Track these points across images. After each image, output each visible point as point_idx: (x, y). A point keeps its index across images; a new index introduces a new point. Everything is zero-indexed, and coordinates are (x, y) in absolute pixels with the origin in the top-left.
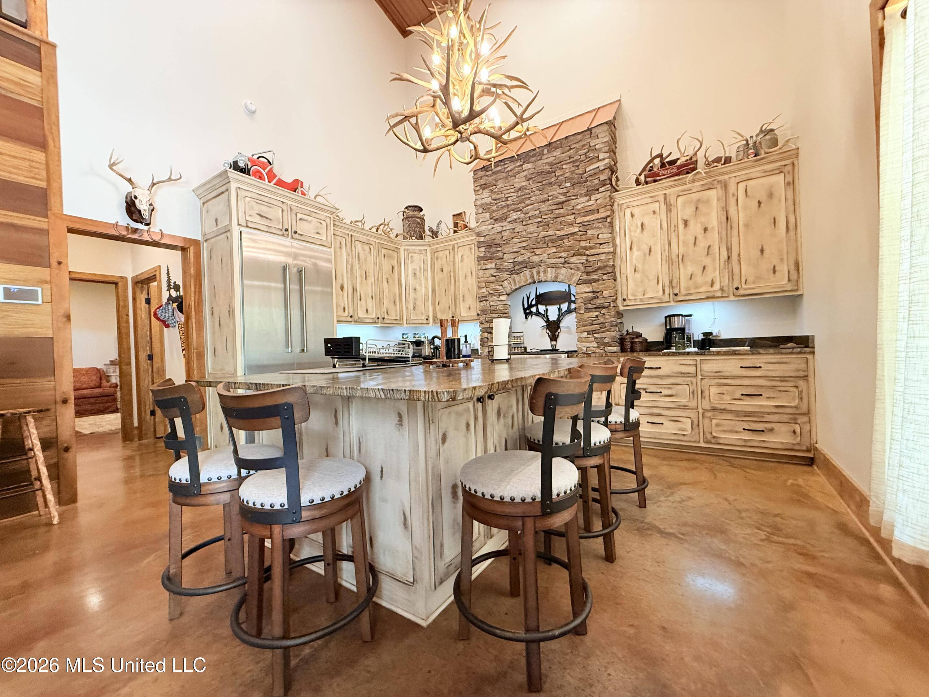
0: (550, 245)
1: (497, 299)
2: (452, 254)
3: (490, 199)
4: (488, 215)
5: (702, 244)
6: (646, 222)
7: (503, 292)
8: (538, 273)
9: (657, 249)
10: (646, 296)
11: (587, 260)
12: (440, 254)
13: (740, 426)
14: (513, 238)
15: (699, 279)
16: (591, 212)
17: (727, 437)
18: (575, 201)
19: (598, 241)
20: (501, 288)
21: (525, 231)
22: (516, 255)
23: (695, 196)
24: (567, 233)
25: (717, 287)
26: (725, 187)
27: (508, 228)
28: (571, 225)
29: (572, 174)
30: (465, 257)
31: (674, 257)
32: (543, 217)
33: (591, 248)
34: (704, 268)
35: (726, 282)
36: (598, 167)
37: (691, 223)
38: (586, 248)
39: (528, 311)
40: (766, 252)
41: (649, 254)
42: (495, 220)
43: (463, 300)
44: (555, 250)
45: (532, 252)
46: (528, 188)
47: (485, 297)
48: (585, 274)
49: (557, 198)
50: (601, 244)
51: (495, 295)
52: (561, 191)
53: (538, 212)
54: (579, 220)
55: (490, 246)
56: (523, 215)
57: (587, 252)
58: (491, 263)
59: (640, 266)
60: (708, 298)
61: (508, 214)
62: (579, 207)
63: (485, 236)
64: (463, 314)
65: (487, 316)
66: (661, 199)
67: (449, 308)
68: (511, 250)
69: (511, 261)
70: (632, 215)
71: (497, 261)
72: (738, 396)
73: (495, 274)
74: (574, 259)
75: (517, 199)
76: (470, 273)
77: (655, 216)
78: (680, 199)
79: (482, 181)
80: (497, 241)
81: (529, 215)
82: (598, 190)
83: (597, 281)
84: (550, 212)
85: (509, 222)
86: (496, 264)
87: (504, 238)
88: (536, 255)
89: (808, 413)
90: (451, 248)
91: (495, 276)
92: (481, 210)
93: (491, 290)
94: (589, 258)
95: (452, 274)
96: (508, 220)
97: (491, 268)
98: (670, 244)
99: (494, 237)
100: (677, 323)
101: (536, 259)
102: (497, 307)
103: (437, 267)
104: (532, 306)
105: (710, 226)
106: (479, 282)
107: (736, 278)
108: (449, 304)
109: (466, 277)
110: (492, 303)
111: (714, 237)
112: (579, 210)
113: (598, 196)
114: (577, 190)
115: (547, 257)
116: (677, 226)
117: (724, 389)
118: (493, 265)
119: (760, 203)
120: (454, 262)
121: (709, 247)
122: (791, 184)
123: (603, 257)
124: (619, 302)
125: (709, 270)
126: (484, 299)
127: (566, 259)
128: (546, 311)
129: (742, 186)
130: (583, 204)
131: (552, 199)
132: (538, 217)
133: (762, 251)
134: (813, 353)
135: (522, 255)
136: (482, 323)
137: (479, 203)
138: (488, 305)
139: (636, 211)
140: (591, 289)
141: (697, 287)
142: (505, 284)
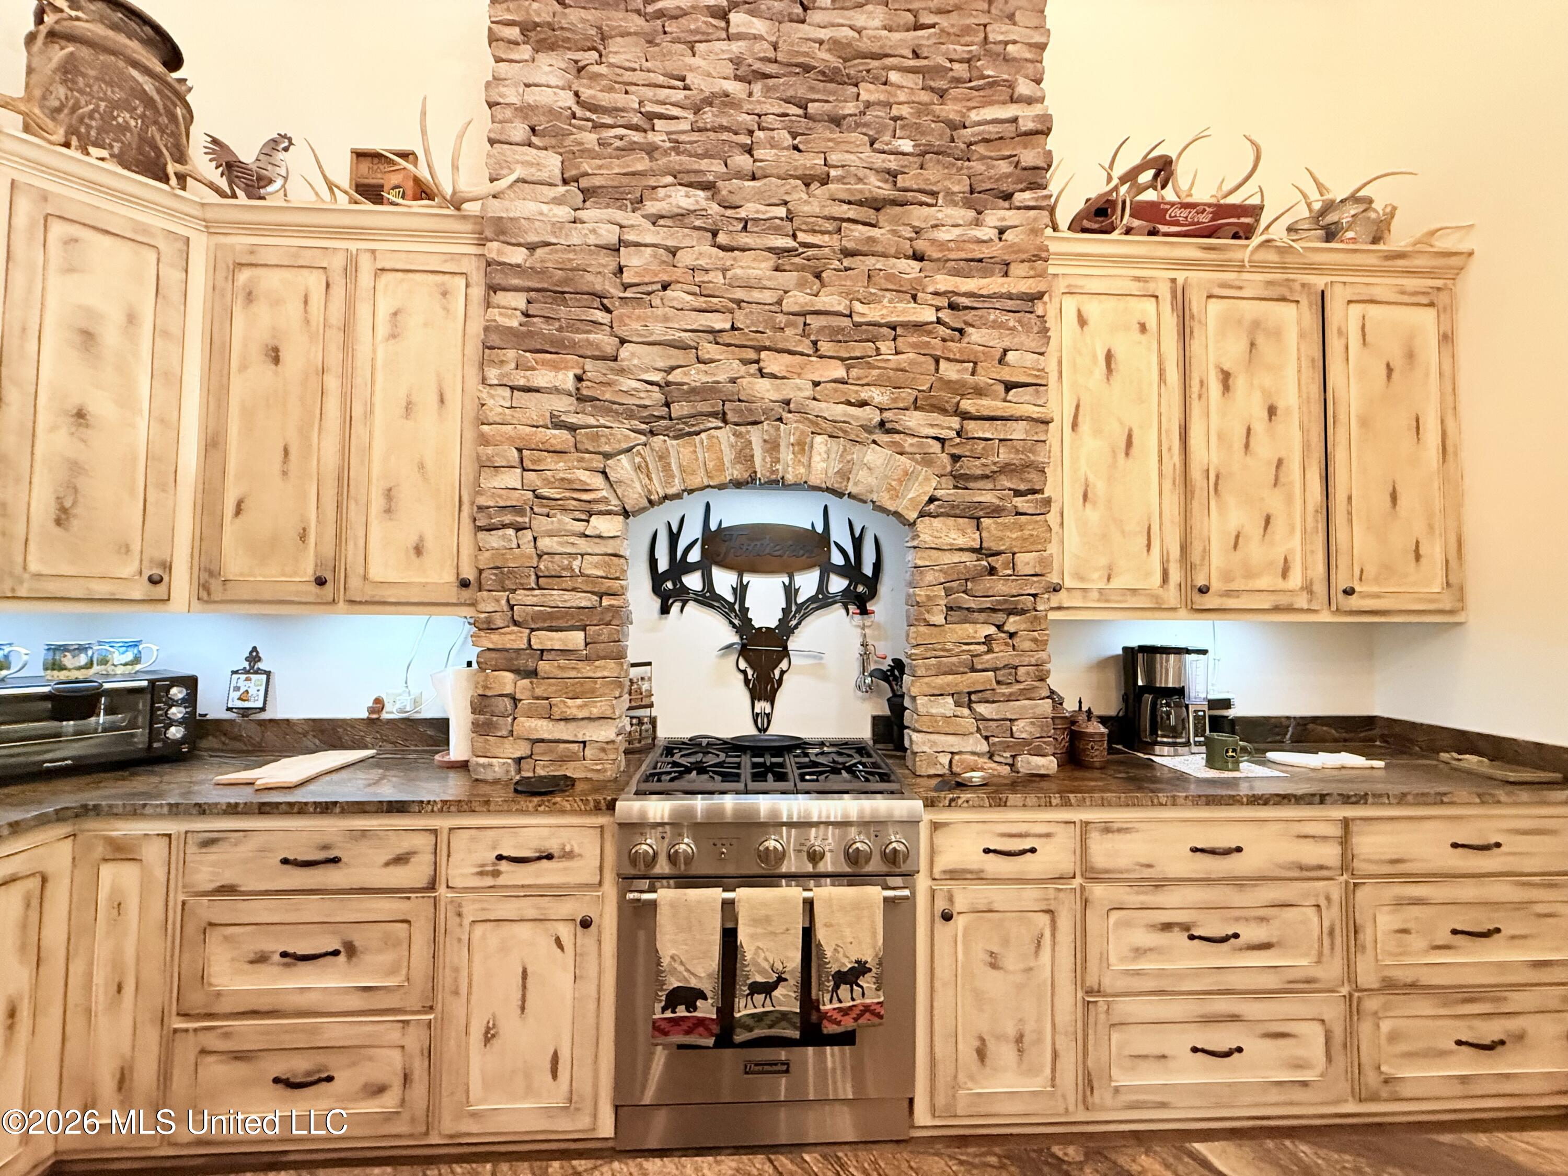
0: (825, 347)
1: (580, 527)
2: (338, 291)
3: (566, 99)
4: (552, 163)
6: (1119, 352)
7: (605, 500)
8: (773, 446)
9: (1147, 442)
10: (1114, 584)
11: (959, 434)
12: (271, 280)
14: (665, 287)
15: (1255, 550)
16: (983, 266)
18: (925, 209)
19: (1007, 375)
20: (597, 481)
21: (724, 271)
22: (678, 357)
23: (1249, 310)
24: (893, 319)
25: (1295, 580)
26: (1322, 306)
27: (648, 239)
28: (909, 292)
29: (919, 114)
30: (412, 321)
31: (1194, 473)
32: (801, 236)
33: (979, 392)
34: (1267, 521)
35: (1318, 567)
36: (1015, 120)
37: (1240, 383)
38: (959, 389)
39: (669, 585)
40: (1402, 501)
41: (1127, 454)
42: (587, 193)
43: (388, 511)
44: (840, 373)
45: (745, 362)
46: (747, 107)
47: (517, 510)
48: (951, 482)
49: (860, 180)
50: (1009, 386)
51: (564, 510)
52: (879, 160)
53: (782, 212)
55: (559, 296)
56: (714, 208)
57: (967, 405)
58: (556, 367)
59: (1099, 487)
60: (1276, 610)
61: (652, 182)
62: (943, 235)
63: (532, 248)
64: (377, 572)
65: (521, 596)
66: (1164, 292)
67: (303, 537)
68: (658, 331)
69: (657, 377)
70: (1082, 321)
71: (589, 365)
72: (1443, 936)
73: (572, 419)
74: (915, 420)
75: (695, 136)
76: (434, 398)
77: (1143, 338)
78: (1216, 308)
80: (591, 280)
81: (742, 213)
82: (1008, 197)
83: (995, 512)
84: (829, 226)
85: (655, 219)
86: (579, 379)
87: (627, 277)
88: (762, 373)
90: (337, 263)
91: (572, 428)
92: (519, 131)
93: (548, 483)
94: (971, 425)
95: (332, 383)
96: (651, 207)
97: (556, 391)
98: (1184, 432)
99: (578, 260)
101: (764, 390)
102: (576, 564)
103: (245, 336)
104: (691, 568)
105: (1281, 405)
106: (484, 441)
107: (1341, 560)
108: (304, 519)
109: (409, 408)
110: (545, 543)
112: (942, 245)
113: (1011, 217)
114: (934, 174)
115: (809, 393)
116: (1203, 385)
118: (567, 380)
119: (1390, 369)
120: (347, 328)
121: (1280, 463)
125: (1279, 524)
126: (508, 518)
127: (888, 415)
128: (741, 591)
129: (1354, 315)
130: (957, 231)
131: (841, 180)
132: (777, 231)
133: (1394, 497)
135: (699, 361)
136: (486, 626)
137: (510, 96)
138: (529, 549)
139: (1093, 309)
140: (971, 539)
141: (1250, 575)
142: (622, 467)
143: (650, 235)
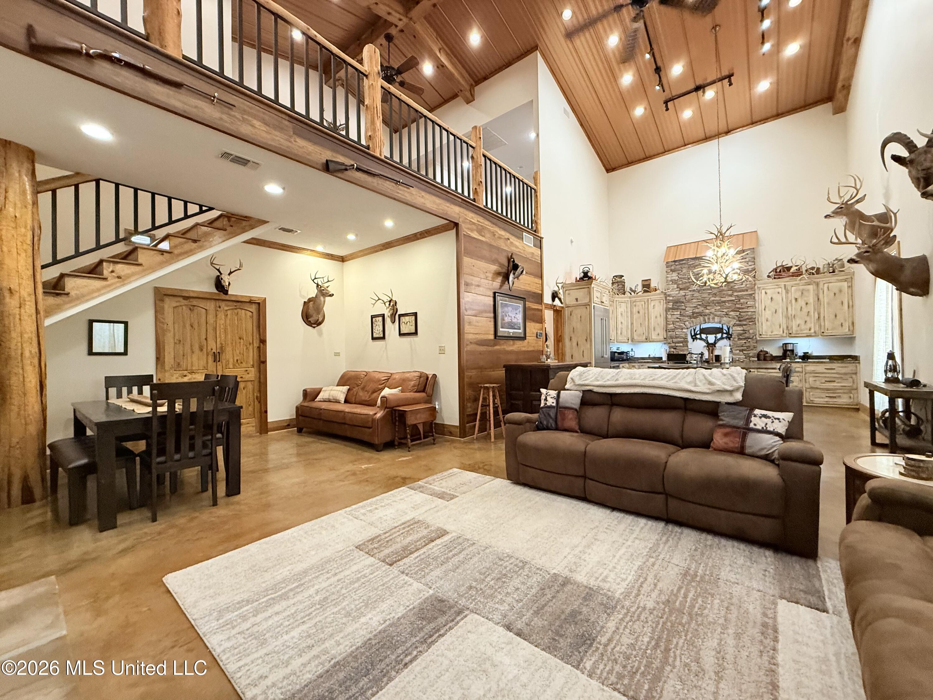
0: (716, 305)
1: (681, 331)
2: (646, 304)
3: (677, 278)
4: (676, 286)
5: (805, 310)
6: (774, 297)
7: (685, 327)
8: (709, 319)
9: (780, 311)
10: (773, 333)
12: (638, 303)
13: (824, 395)
14: (692, 299)
15: (803, 327)
16: (743, 291)
17: (817, 400)
19: (748, 305)
20: (683, 325)
21: (701, 296)
22: (694, 308)
23: (801, 287)
24: (727, 300)
25: (812, 331)
26: (817, 284)
28: (731, 296)
30: (656, 306)
31: (789, 315)
32: (713, 290)
33: (743, 308)
34: (806, 322)
35: (817, 329)
37: (799, 300)
38: (740, 308)
39: (694, 337)
40: (838, 317)
41: (775, 313)
42: (681, 289)
43: (654, 330)
44: (719, 308)
45: (704, 308)
47: (673, 329)
48: (738, 321)
51: (679, 329)
54: (736, 294)
55: (677, 303)
57: (740, 310)
58: (677, 311)
59: (770, 319)
60: (807, 336)
61: (689, 286)
62: (735, 287)
63: (673, 297)
64: (653, 338)
65: (674, 339)
66: (783, 287)
67: (644, 334)
68: (691, 306)
69: (691, 311)
70: (766, 293)
71: (682, 311)
72: (823, 381)
74: (732, 313)
76: (660, 316)
77: (779, 295)
78: (793, 288)
79: (673, 268)
80: (682, 300)
83: (745, 325)
87: (686, 299)
88: (707, 309)
89: (857, 389)
90: (646, 300)
91: (680, 319)
92: (671, 283)
93: (677, 326)
94: (741, 313)
95: (646, 315)
96: (690, 289)
97: (676, 314)
98: (787, 309)
99: (680, 298)
100: (790, 347)
101: (707, 311)
102: (681, 335)
103: (635, 310)
104: (698, 334)
105: (809, 302)
106: (667, 321)
107: (822, 327)
108: (644, 332)
109: (656, 317)
110: (677, 333)
111: (811, 308)
112: (735, 289)
115: (714, 311)
116: (791, 301)
117: (816, 379)
118: (679, 313)
119: (835, 294)
120: (648, 308)
121: (809, 312)
122: (850, 287)
123: (749, 313)
124: (757, 336)
125: (808, 322)
126: (671, 330)
127: (727, 313)
128: (707, 337)
129: (826, 285)
130: (738, 286)
132: (709, 290)
133: (836, 316)
134: (859, 363)
135: (697, 308)
136: (669, 343)
137: (669, 279)
138: (674, 334)
139: (768, 291)
140: (742, 329)
141: (801, 330)
142: (687, 323)
143: (690, 293)
